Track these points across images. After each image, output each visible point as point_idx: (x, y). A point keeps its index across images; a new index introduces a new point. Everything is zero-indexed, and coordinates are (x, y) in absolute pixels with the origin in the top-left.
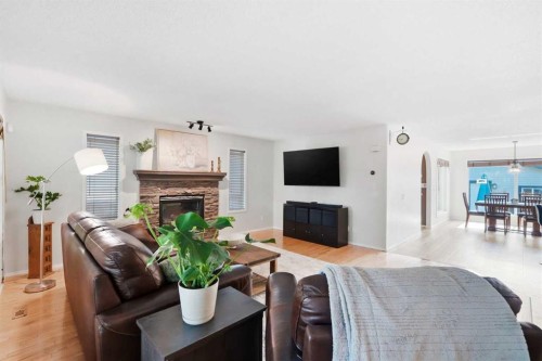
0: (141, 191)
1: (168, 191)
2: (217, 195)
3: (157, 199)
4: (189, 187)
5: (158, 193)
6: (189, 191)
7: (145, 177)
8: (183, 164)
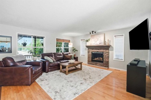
0: (88, 50)
1: (93, 51)
2: (108, 53)
3: (91, 52)
4: (99, 50)
5: (91, 51)
6: (98, 51)
7: (89, 47)
8: (96, 43)
